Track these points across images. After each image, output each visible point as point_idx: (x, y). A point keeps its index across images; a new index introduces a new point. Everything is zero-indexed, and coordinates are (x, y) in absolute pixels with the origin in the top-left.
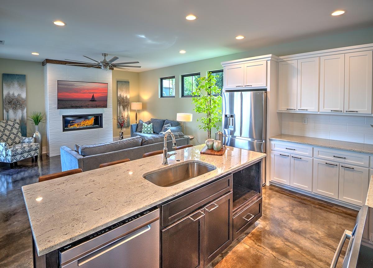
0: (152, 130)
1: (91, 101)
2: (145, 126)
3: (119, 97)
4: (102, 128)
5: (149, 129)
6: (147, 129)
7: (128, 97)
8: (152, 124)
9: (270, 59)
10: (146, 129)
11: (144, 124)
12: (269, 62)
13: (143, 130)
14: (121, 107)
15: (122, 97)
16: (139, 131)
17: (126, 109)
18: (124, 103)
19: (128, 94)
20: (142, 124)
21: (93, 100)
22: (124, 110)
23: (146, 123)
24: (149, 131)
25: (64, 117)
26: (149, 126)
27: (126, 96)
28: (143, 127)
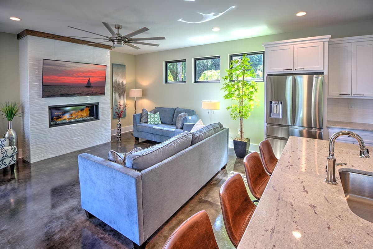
0: (160, 120)
1: (86, 87)
2: (151, 116)
3: (114, 82)
4: (99, 119)
5: (156, 119)
6: (154, 120)
7: (125, 82)
8: (158, 113)
9: (329, 40)
10: (152, 120)
11: (149, 113)
12: (326, 44)
13: (149, 120)
14: (117, 94)
15: (118, 82)
16: (144, 121)
17: (122, 97)
18: (120, 90)
19: (124, 80)
20: (147, 115)
21: (89, 85)
22: (120, 97)
23: (151, 112)
24: (156, 121)
25: (51, 108)
26: (156, 116)
27: (122, 81)
28: (149, 117)
